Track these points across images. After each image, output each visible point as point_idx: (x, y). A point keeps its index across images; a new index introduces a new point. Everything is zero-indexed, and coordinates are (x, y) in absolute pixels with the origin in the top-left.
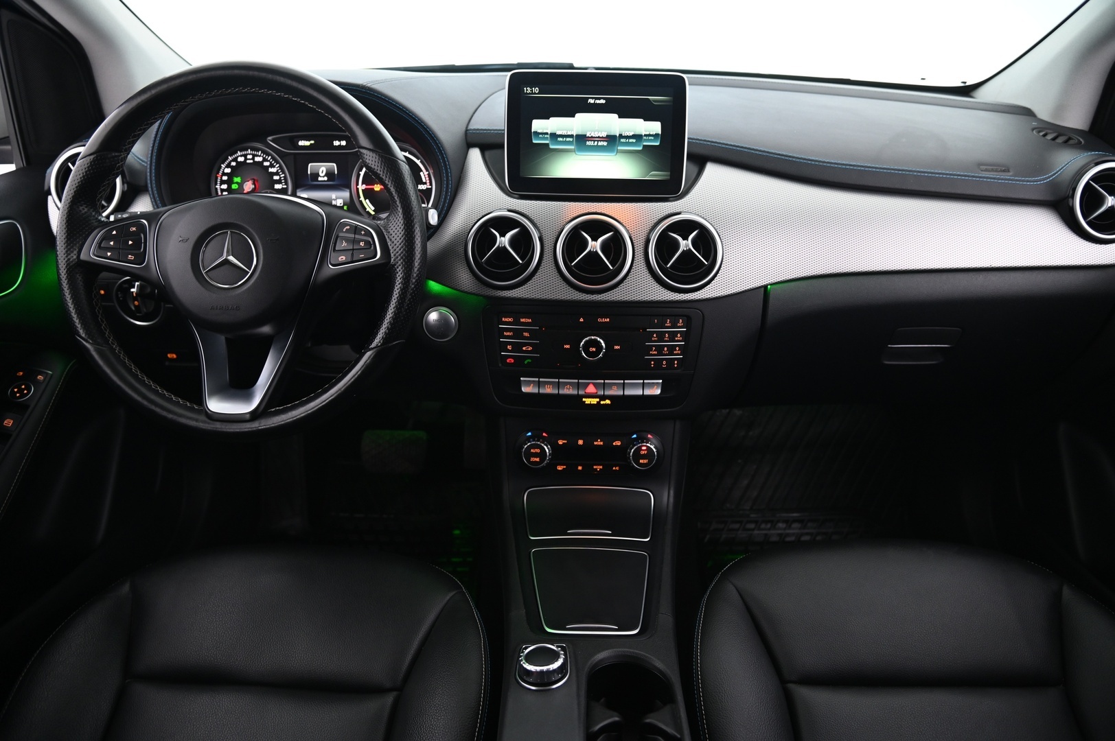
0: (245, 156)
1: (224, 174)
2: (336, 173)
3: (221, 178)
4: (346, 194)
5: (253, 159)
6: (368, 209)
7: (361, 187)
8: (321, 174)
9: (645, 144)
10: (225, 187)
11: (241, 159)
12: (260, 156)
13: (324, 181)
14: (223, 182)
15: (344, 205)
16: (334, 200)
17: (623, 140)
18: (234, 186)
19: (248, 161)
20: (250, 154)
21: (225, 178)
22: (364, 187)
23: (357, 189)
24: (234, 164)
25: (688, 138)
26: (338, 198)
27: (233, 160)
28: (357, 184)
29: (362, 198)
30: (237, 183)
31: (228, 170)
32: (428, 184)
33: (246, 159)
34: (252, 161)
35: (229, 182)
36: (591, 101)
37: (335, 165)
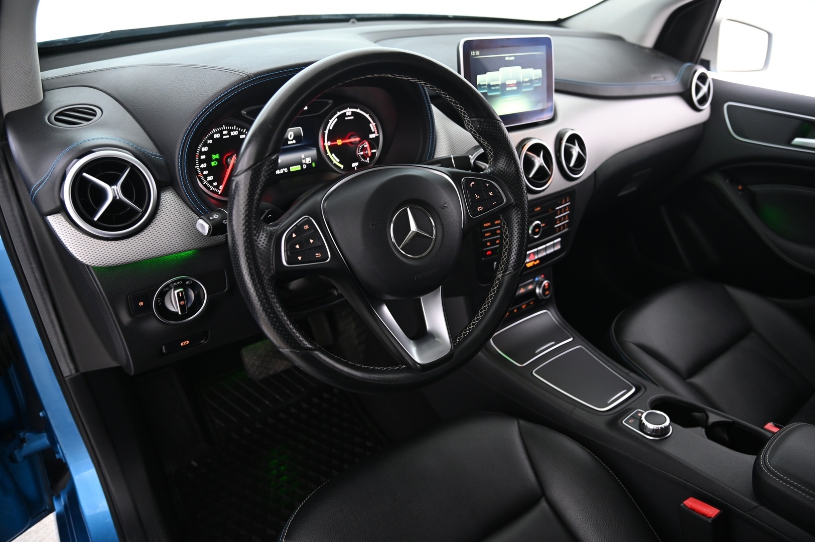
0: (221, 132)
1: (202, 153)
2: (302, 135)
3: (199, 157)
4: (313, 152)
5: (229, 134)
6: (335, 162)
7: (327, 144)
8: (290, 139)
9: (535, 85)
10: (204, 166)
11: (216, 136)
12: (235, 130)
13: (293, 144)
14: (201, 162)
15: (312, 162)
16: (304, 159)
17: (524, 85)
18: (213, 164)
19: (224, 137)
20: (225, 130)
21: (203, 157)
22: (329, 143)
23: (324, 146)
24: (210, 141)
25: (555, 79)
26: (307, 157)
27: (209, 139)
28: (324, 142)
29: (329, 154)
30: (216, 160)
31: (205, 149)
32: (376, 133)
33: (222, 135)
34: (228, 136)
35: (208, 160)
36: (507, 59)
37: (301, 128)
